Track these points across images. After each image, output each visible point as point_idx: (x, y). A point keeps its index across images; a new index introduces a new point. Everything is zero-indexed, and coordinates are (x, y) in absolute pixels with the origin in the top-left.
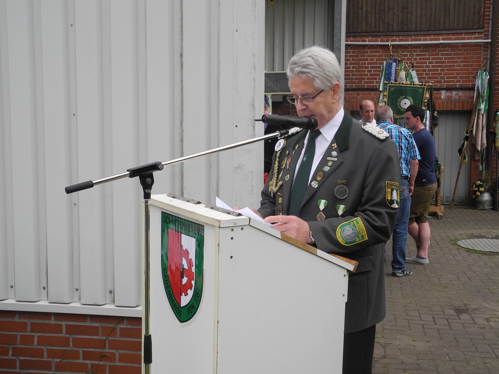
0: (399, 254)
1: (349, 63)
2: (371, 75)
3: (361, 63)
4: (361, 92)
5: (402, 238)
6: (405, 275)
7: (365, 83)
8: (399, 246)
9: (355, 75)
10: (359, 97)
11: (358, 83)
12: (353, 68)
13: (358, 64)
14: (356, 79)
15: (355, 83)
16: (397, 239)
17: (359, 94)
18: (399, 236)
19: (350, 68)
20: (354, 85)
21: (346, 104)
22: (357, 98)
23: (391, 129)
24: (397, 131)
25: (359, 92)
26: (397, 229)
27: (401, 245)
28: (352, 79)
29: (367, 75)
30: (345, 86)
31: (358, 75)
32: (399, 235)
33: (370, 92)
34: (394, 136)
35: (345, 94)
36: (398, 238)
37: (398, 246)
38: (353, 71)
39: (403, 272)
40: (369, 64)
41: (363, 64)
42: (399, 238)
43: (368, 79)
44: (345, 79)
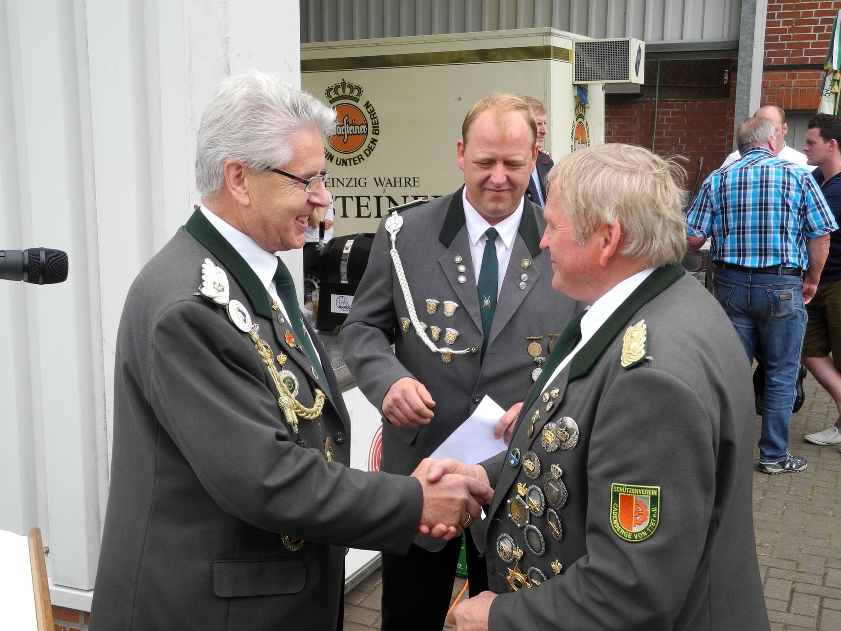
0: (775, 429)
1: (776, 13)
2: (821, 37)
3: (801, 13)
4: (798, 73)
5: (782, 395)
6: (787, 472)
7: (807, 53)
8: (775, 411)
9: (788, 38)
10: (793, 82)
11: (794, 54)
12: (785, 23)
13: (796, 15)
14: (790, 46)
15: (786, 54)
16: (772, 397)
17: (794, 77)
18: (776, 391)
19: (778, 23)
20: (785, 58)
21: (767, 97)
22: (788, 84)
23: (768, 167)
24: (781, 171)
25: (794, 72)
26: (773, 376)
27: (779, 409)
28: (782, 46)
29: (813, 37)
30: (765, 61)
31: (795, 38)
32: (777, 389)
33: (818, 72)
34: (772, 182)
35: (764, 77)
36: (773, 395)
37: (772, 411)
38: (784, 31)
39: (783, 464)
40: (818, 14)
41: (805, 14)
42: (776, 396)
43: (814, 45)
44: (767, 47)
